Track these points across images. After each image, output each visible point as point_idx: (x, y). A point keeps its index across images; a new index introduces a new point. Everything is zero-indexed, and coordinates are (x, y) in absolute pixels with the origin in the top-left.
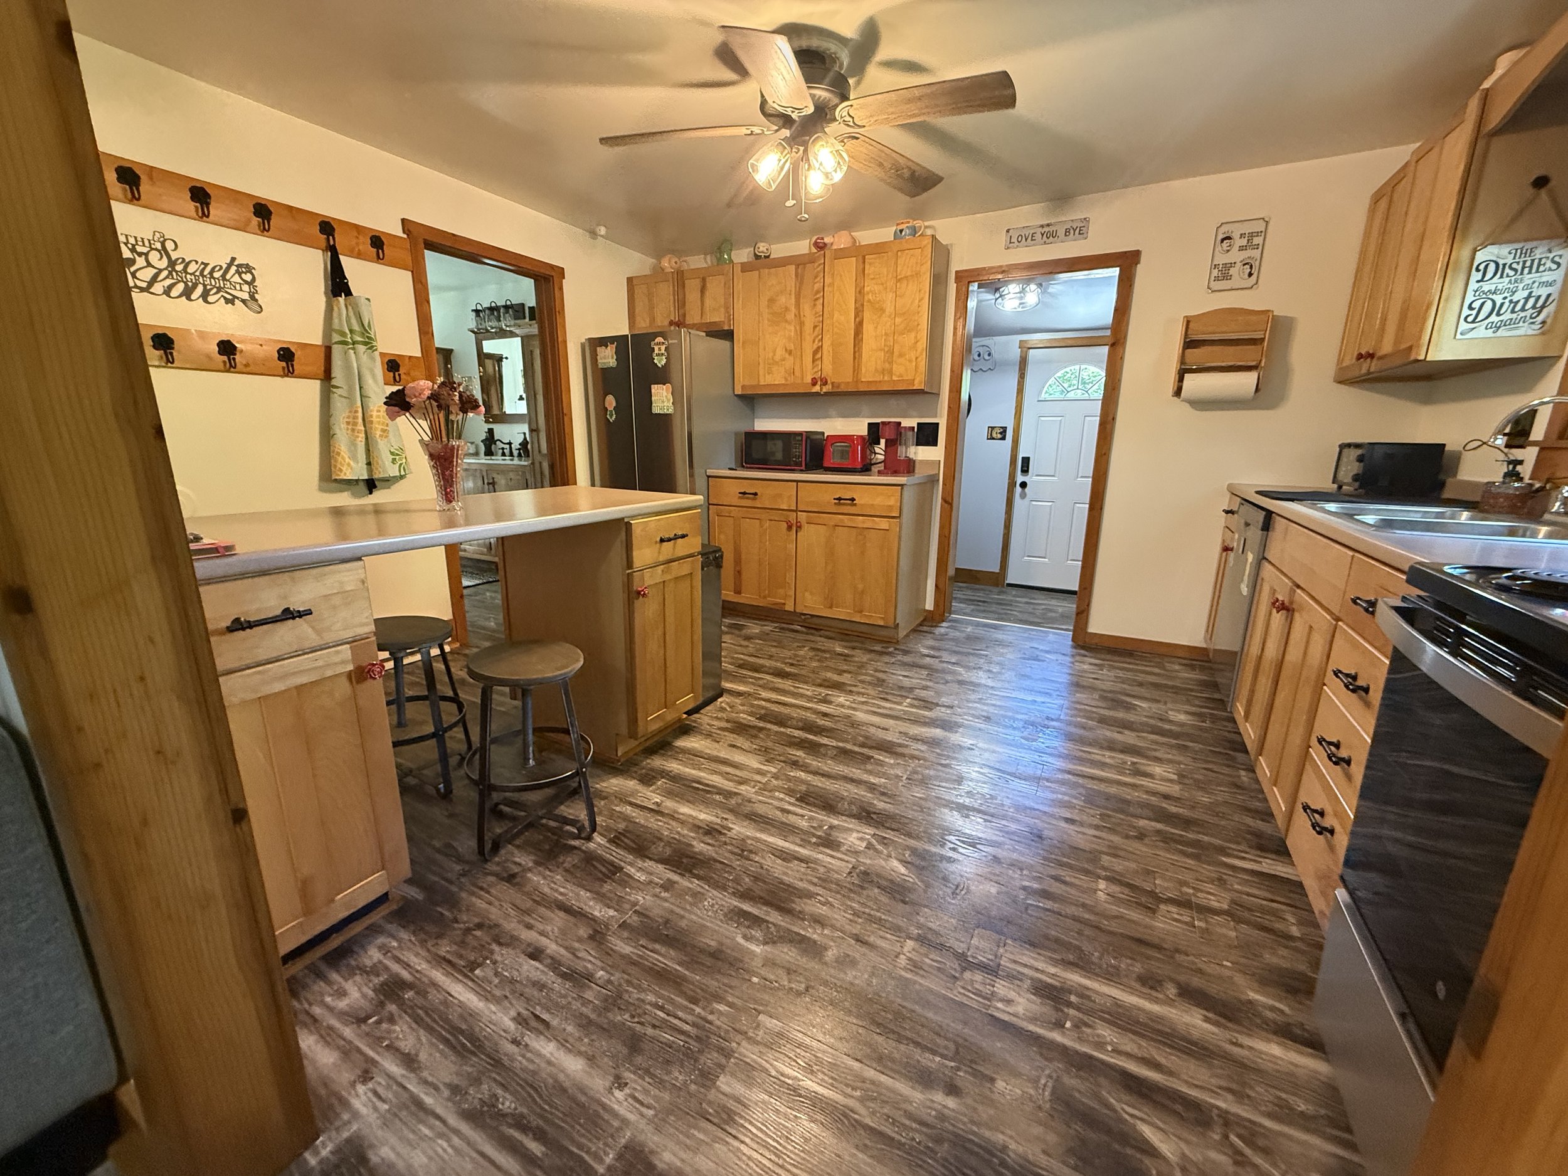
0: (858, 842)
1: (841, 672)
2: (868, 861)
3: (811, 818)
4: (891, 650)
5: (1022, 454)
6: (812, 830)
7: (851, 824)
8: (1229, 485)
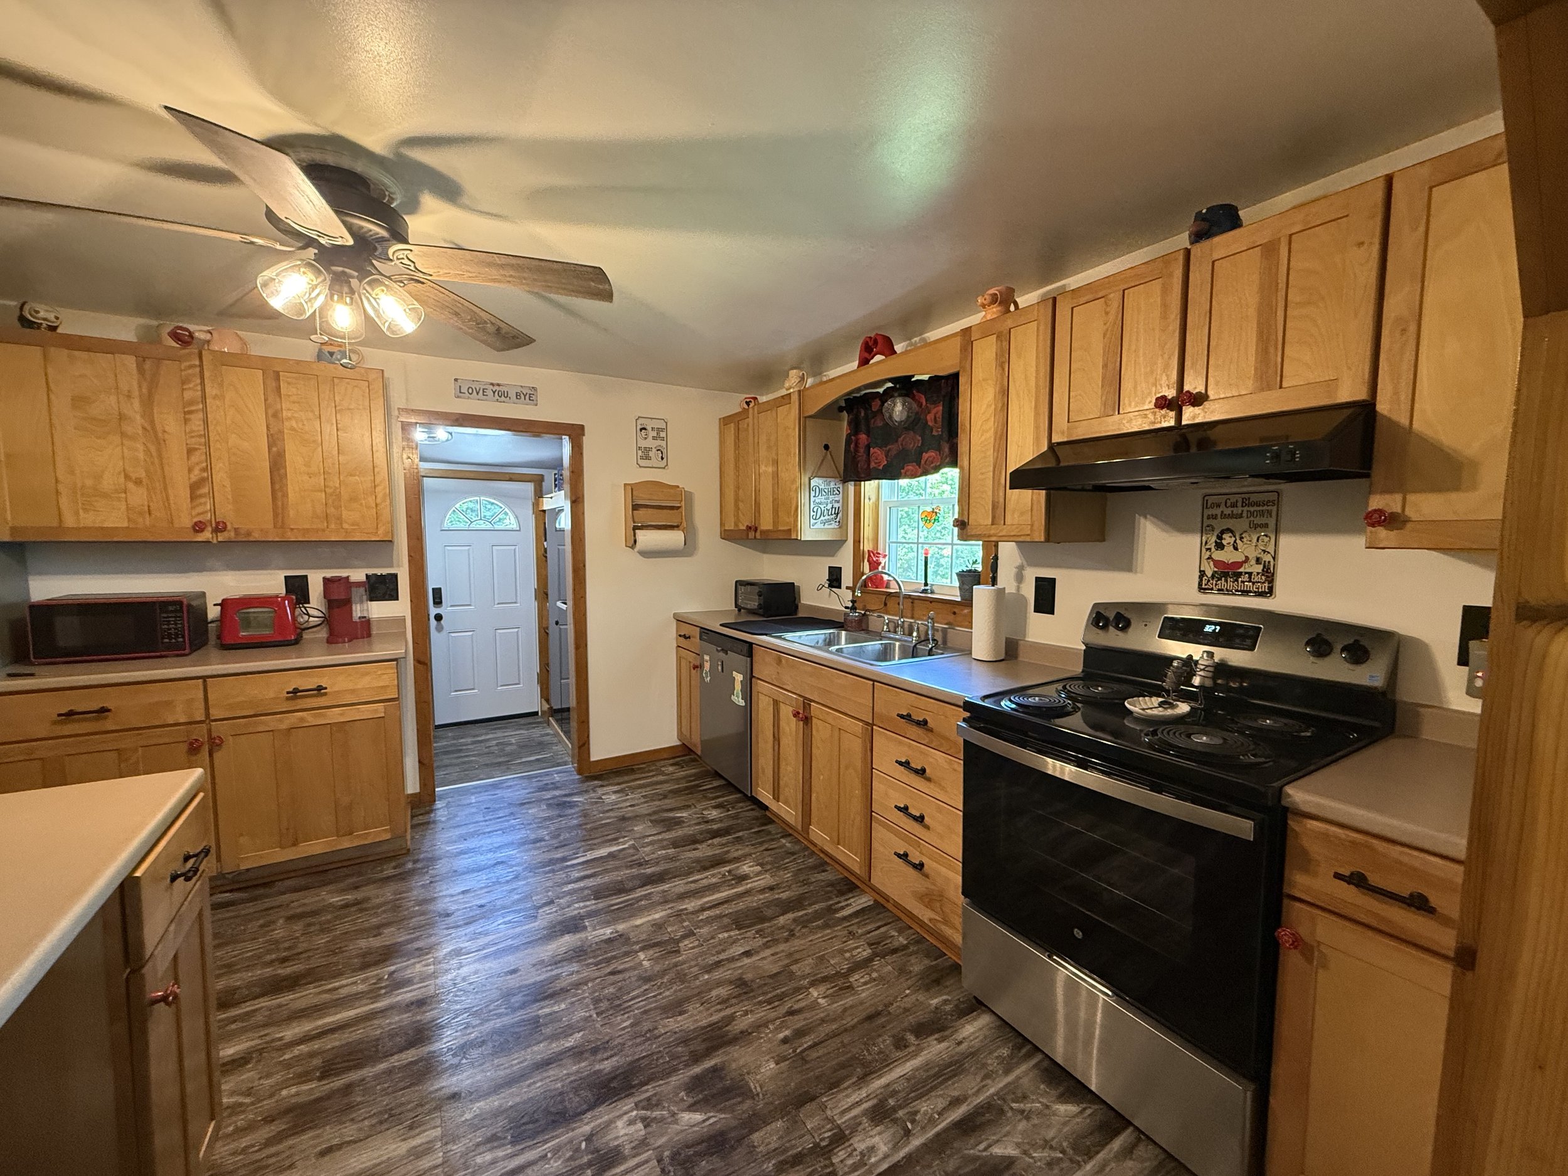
0: (632, 1129)
1: (377, 931)
2: (664, 1140)
3: (556, 1150)
4: (410, 866)
5: (431, 585)
6: (573, 1164)
7: (603, 1114)
8: (675, 614)
